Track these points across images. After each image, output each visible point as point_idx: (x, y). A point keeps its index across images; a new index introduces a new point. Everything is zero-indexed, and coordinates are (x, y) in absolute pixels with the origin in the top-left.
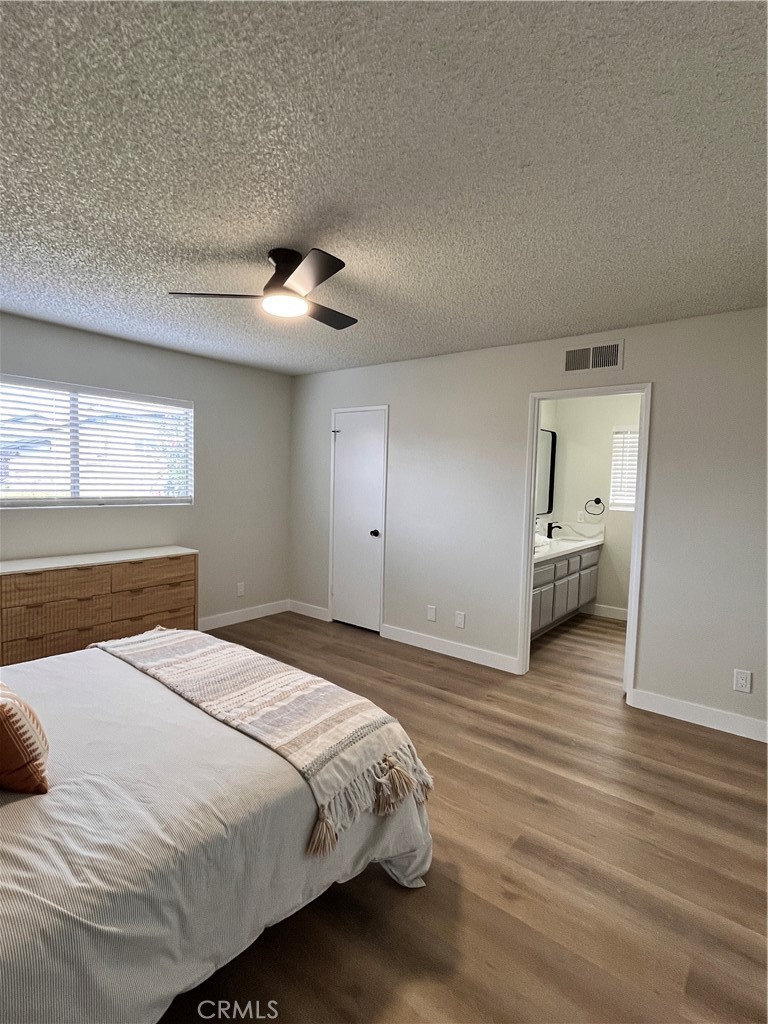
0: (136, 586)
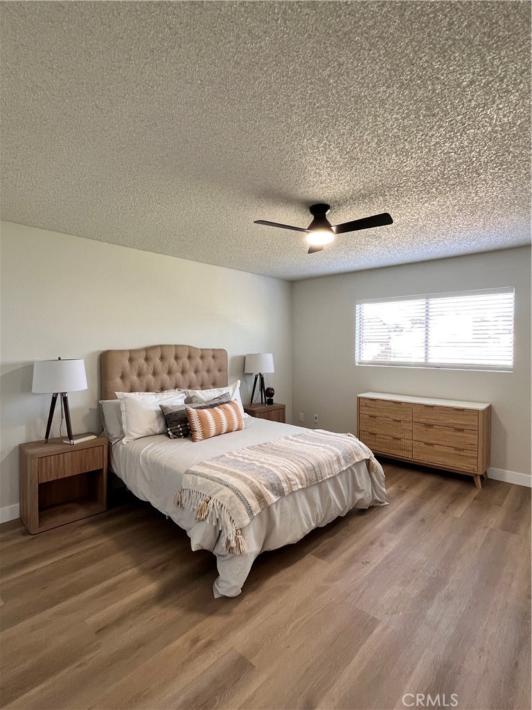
0: (429, 422)
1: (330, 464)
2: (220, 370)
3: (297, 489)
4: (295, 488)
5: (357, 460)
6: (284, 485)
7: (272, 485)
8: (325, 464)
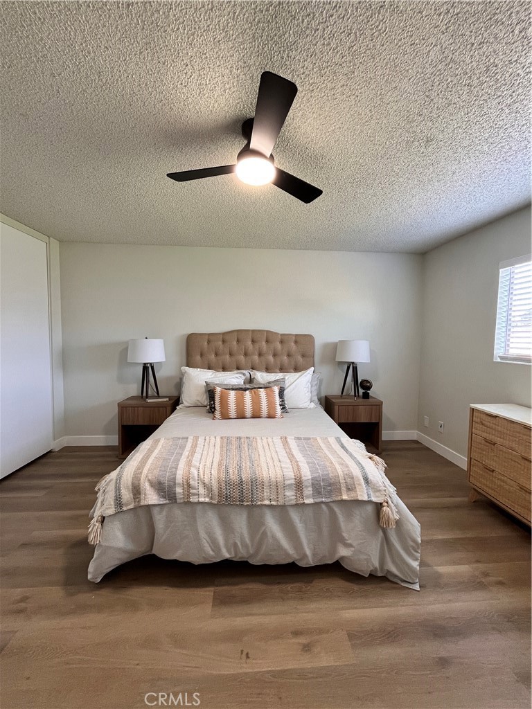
1: (277, 487)
2: (303, 356)
3: (196, 501)
4: (194, 499)
5: (345, 497)
6: (179, 490)
7: (160, 483)
8: (266, 484)
